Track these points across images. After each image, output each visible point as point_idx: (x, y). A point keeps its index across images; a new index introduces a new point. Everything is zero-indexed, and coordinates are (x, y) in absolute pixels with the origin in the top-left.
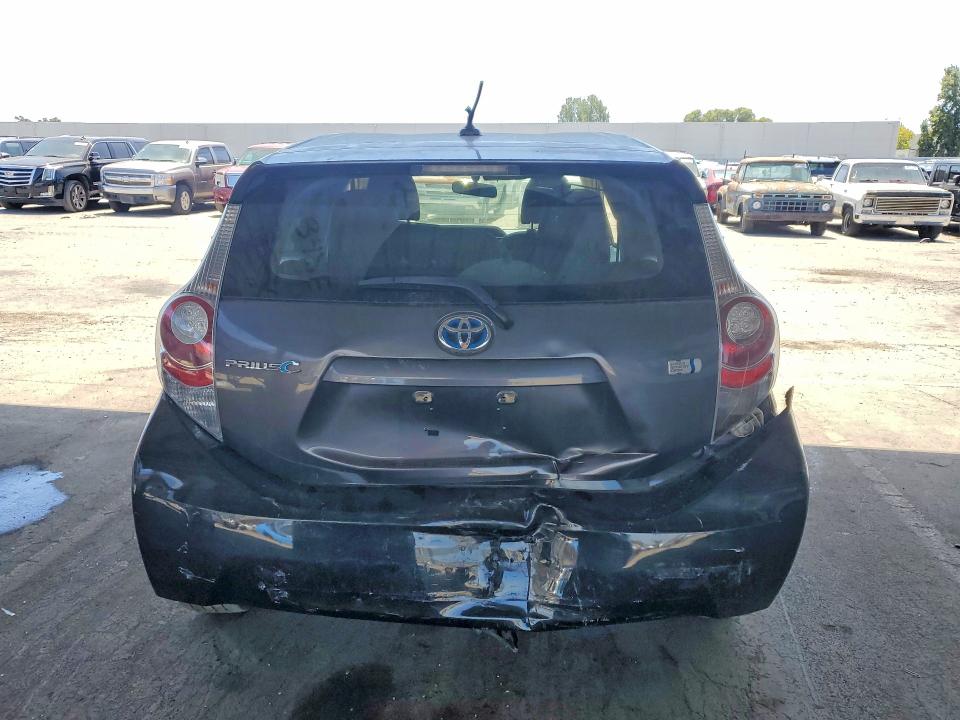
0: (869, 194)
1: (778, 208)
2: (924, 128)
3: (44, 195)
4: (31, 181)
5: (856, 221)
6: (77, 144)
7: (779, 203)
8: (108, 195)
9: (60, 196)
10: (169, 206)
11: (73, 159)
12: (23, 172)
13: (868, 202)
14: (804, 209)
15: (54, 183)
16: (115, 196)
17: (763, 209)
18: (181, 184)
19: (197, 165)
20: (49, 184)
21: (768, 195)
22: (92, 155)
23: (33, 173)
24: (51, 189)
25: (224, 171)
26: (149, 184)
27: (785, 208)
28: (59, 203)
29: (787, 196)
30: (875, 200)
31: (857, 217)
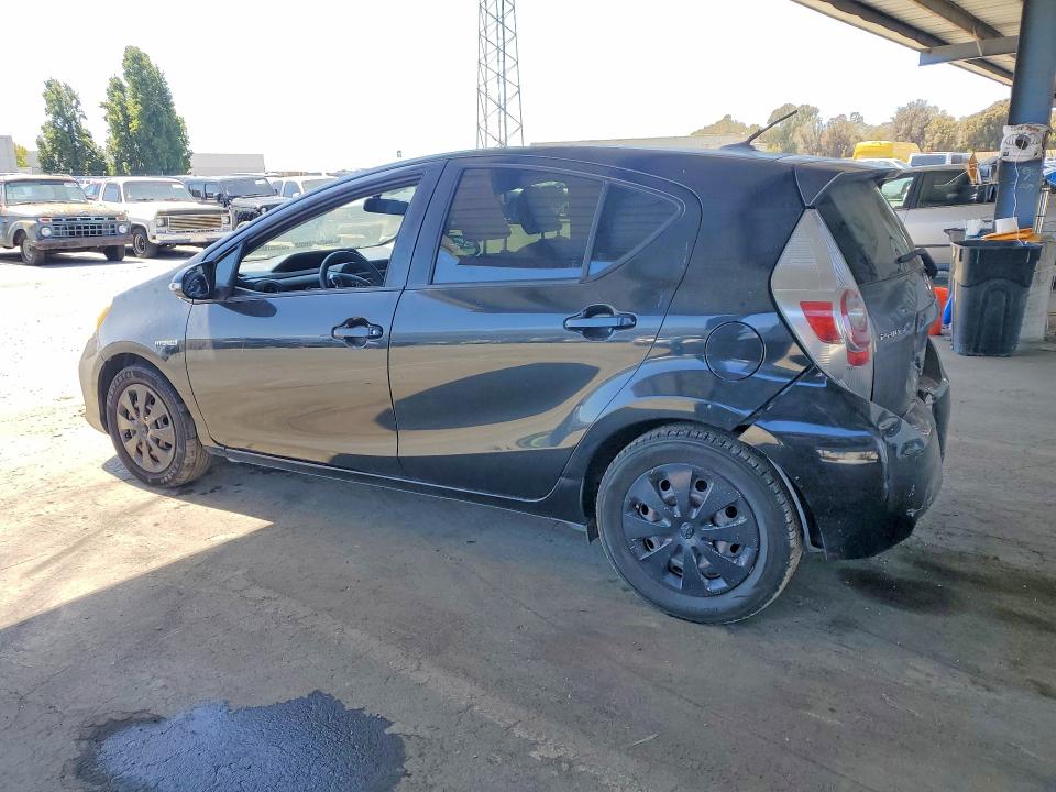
0: (160, 213)
1: (72, 234)
2: (40, 144)
5: (154, 241)
7: (72, 228)
13: (161, 222)
14: (100, 232)
17: (56, 236)
21: (57, 219)
27: (79, 233)
29: (93, 219)
30: (166, 218)
31: (154, 238)
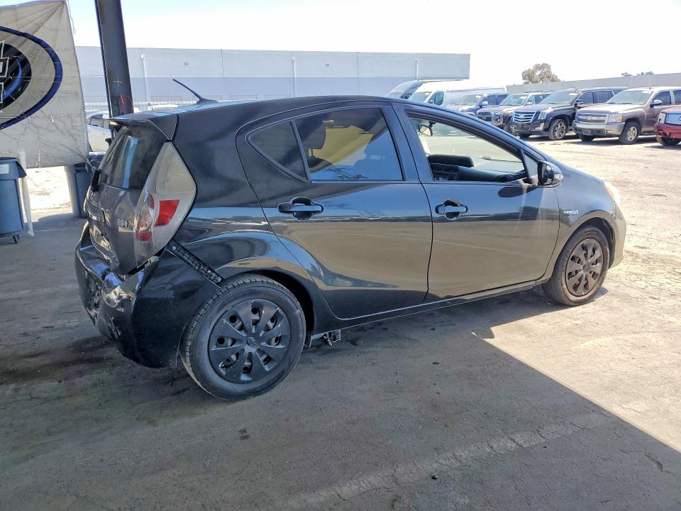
3: (537, 129)
4: (531, 120)
6: (571, 94)
8: (576, 129)
9: (546, 130)
10: (617, 138)
11: (564, 105)
12: (528, 114)
15: (545, 121)
16: (581, 130)
18: (631, 121)
19: (652, 106)
20: (542, 121)
22: (577, 101)
23: (534, 115)
24: (542, 125)
25: (666, 111)
26: (603, 121)
28: (546, 134)
